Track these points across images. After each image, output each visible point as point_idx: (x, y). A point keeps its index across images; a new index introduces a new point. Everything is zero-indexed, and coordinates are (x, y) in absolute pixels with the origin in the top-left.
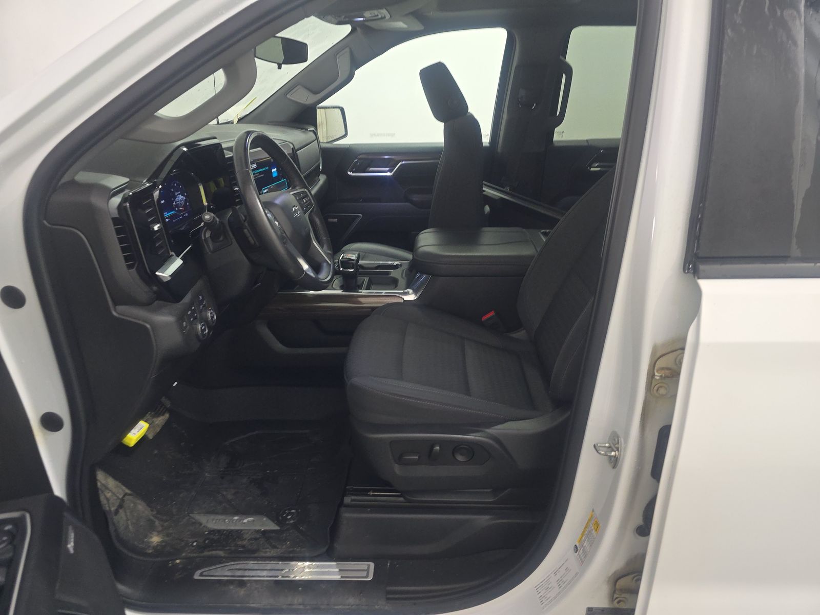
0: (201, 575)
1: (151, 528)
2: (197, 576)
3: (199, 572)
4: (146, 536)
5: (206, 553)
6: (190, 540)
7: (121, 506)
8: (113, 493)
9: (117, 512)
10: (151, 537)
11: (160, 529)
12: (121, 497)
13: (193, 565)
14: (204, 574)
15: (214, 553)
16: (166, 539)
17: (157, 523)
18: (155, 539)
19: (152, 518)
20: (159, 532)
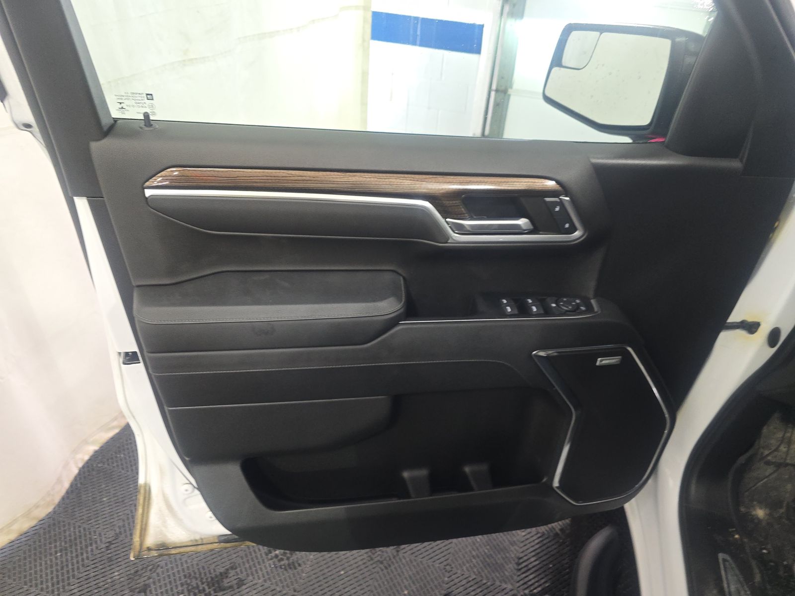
0: (724, 560)
1: (773, 505)
2: (721, 556)
3: (728, 557)
4: (760, 502)
5: (754, 563)
6: (769, 546)
7: (779, 465)
8: (788, 451)
9: (768, 463)
10: (761, 508)
11: (776, 515)
12: (788, 461)
13: (735, 551)
14: (727, 563)
15: (756, 571)
16: (764, 524)
17: (782, 511)
18: (760, 513)
19: (785, 504)
20: (770, 515)
